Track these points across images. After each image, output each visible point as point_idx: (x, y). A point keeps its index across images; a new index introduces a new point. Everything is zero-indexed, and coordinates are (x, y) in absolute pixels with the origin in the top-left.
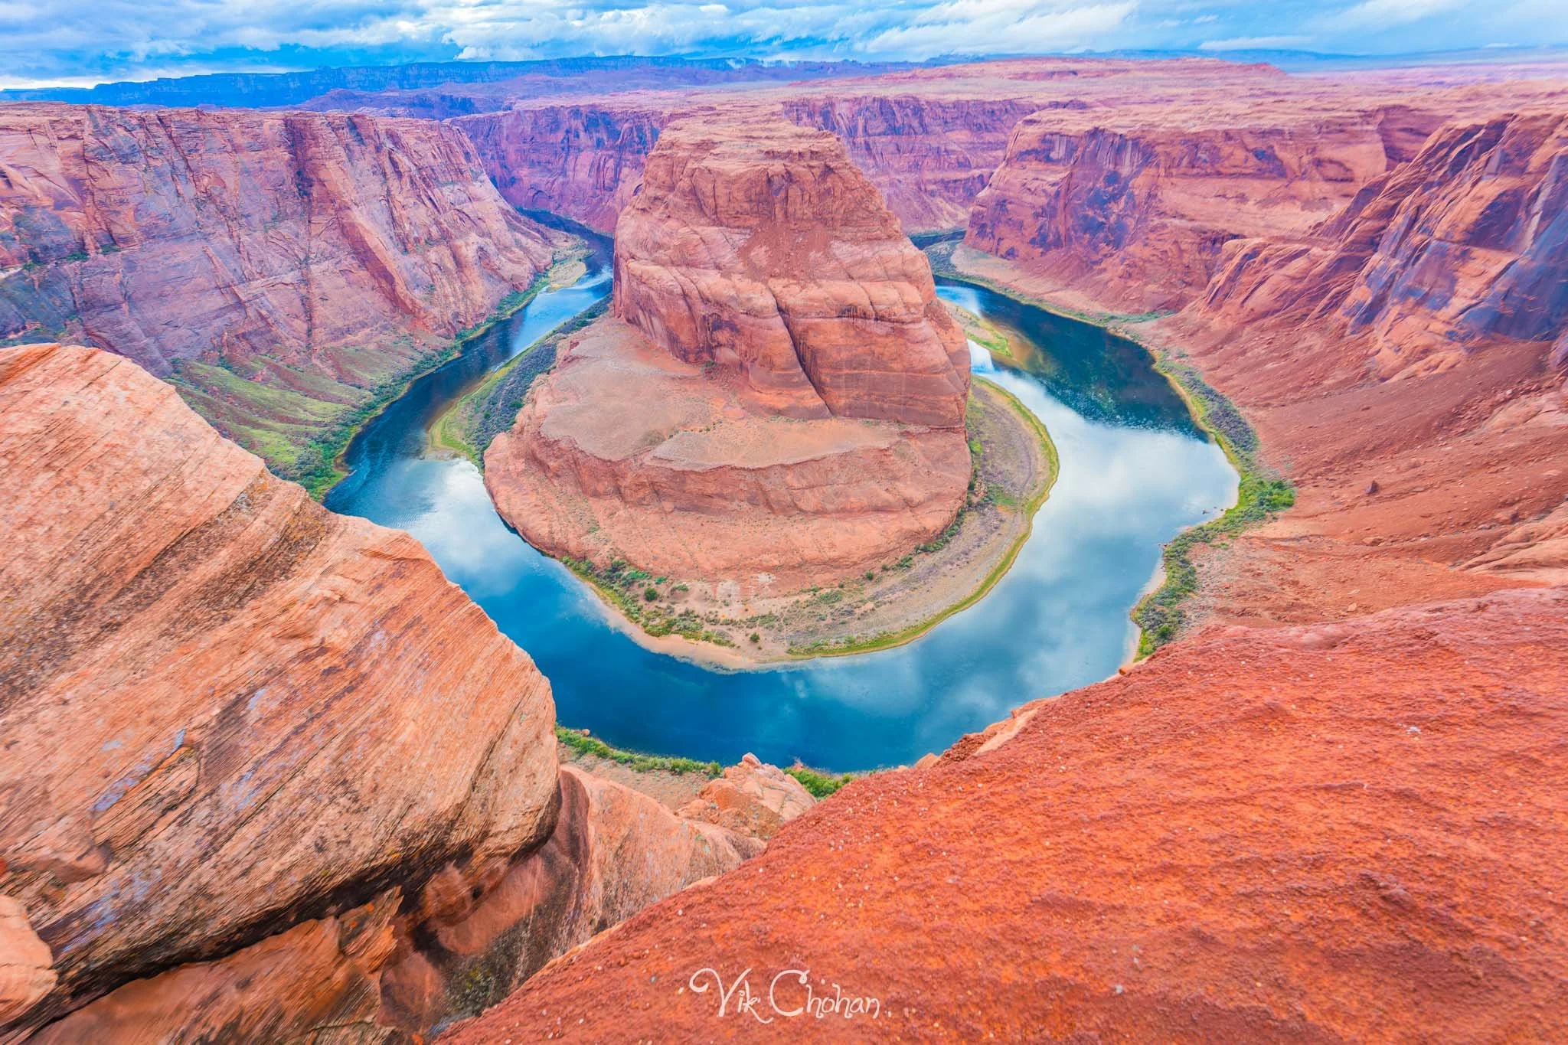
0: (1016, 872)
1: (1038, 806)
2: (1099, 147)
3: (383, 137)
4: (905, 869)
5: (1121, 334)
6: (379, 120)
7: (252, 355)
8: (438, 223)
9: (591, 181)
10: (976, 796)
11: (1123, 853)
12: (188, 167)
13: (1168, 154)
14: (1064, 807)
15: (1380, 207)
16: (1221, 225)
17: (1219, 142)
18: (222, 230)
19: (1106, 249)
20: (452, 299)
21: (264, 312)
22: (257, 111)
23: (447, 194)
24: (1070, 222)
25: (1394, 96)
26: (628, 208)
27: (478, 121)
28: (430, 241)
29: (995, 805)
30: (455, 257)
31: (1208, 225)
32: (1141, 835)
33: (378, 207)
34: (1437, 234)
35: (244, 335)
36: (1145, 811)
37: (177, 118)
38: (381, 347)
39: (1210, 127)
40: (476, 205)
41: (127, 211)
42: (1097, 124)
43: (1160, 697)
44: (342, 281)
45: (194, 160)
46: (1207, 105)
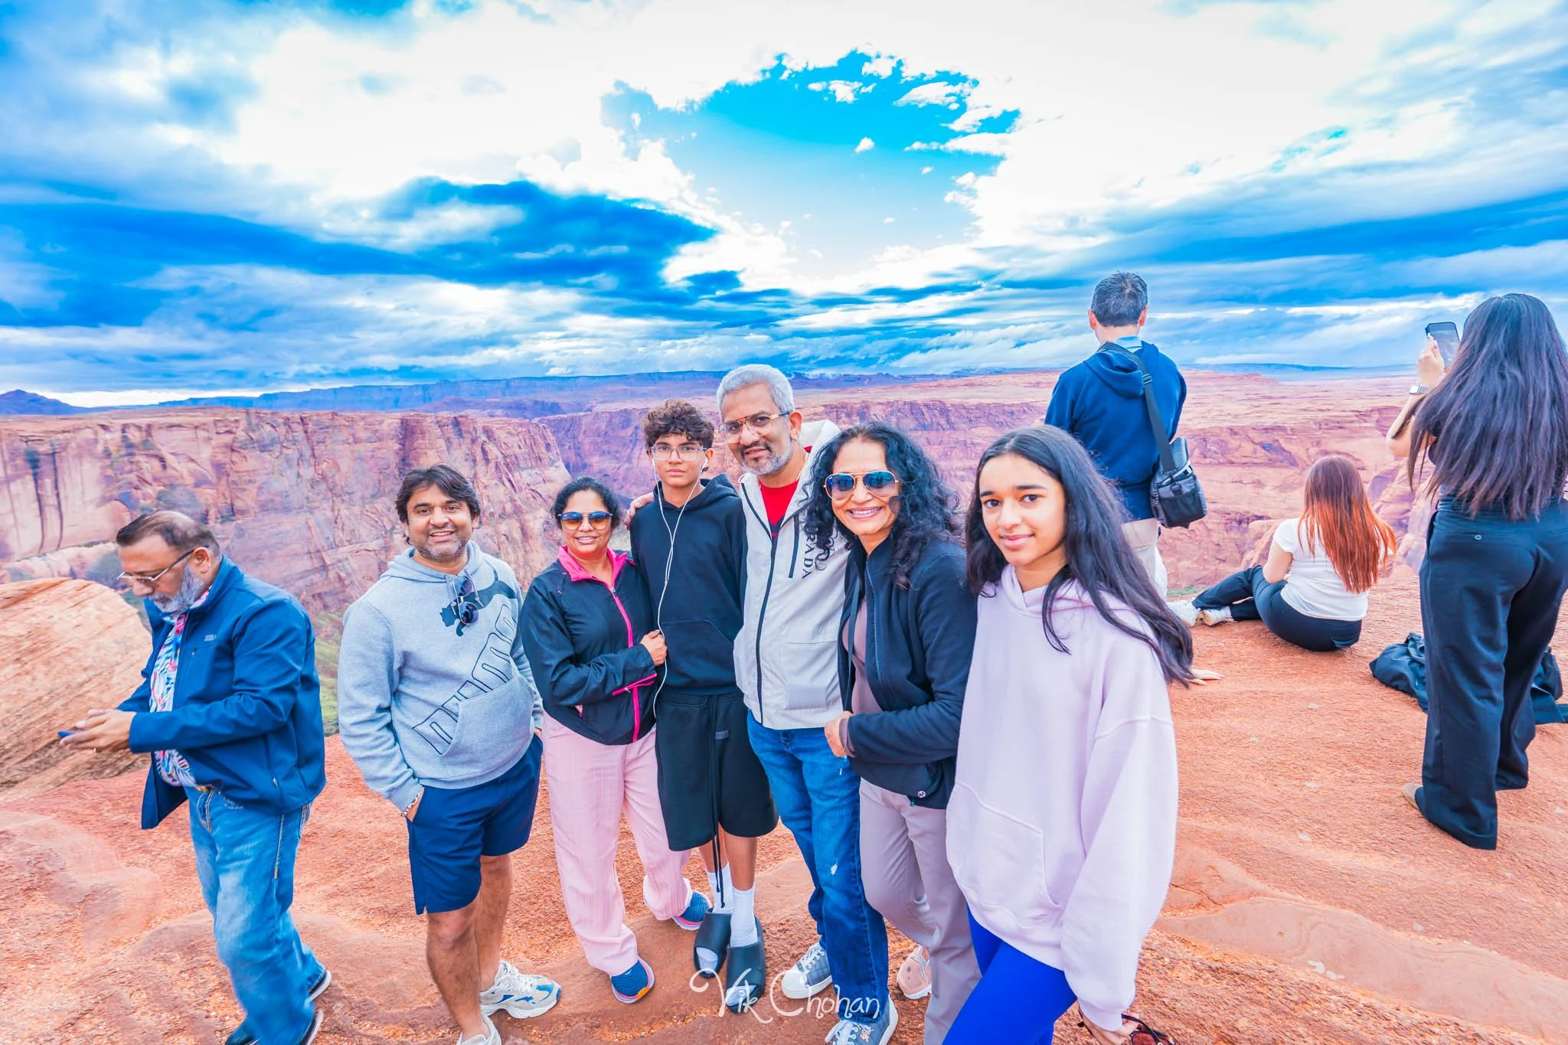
3: (480, 432)
6: (478, 418)
7: (323, 613)
8: (512, 500)
12: (313, 455)
15: (1397, 492)
16: (1243, 507)
17: (1226, 436)
18: (326, 505)
21: (343, 575)
22: (382, 413)
23: (524, 476)
27: (561, 420)
28: (504, 515)
30: (523, 528)
31: (1231, 508)
35: (319, 595)
37: (315, 418)
39: (1214, 424)
40: (548, 486)
41: (252, 489)
45: (319, 449)
46: (1210, 407)
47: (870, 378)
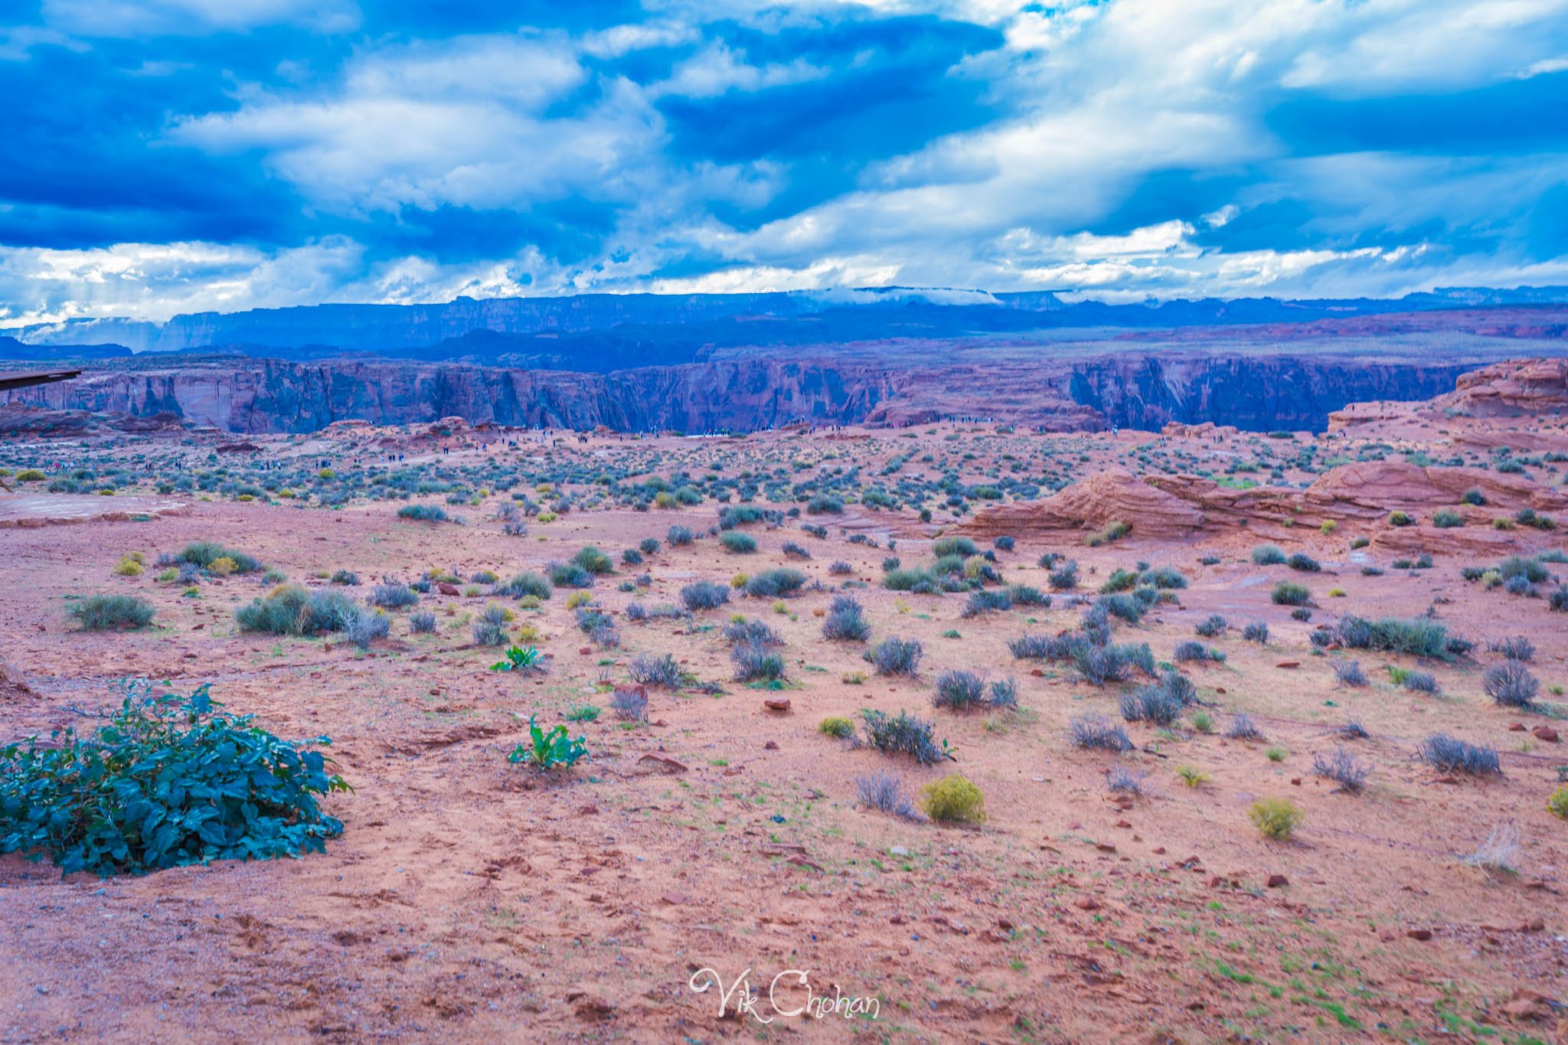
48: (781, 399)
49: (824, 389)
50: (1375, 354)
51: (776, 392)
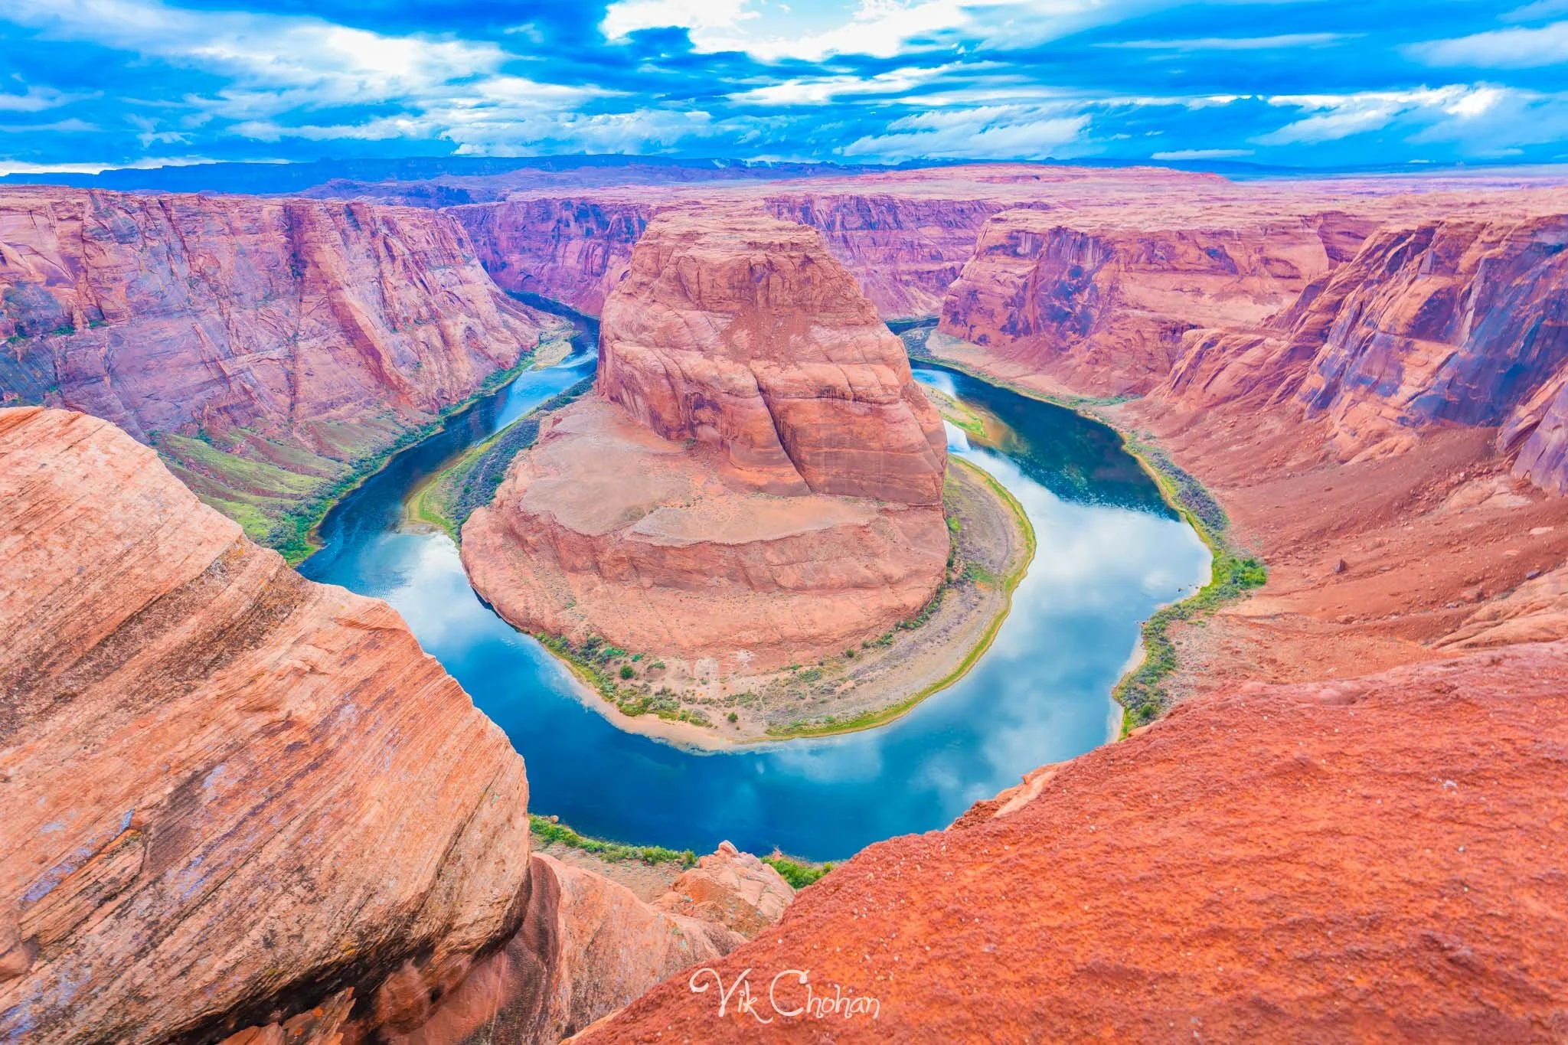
0: (1055, 939)
1: (1071, 868)
2: (1061, 244)
3: (379, 223)
4: (936, 937)
5: (1091, 417)
6: (374, 207)
7: (233, 428)
8: (427, 304)
9: (579, 267)
10: (1003, 859)
11: (1167, 917)
12: (185, 248)
13: (1127, 251)
14: (1099, 868)
15: (1326, 302)
16: (1179, 316)
17: (1174, 241)
18: (213, 308)
19: (1072, 336)
20: (437, 376)
21: (248, 386)
22: (258, 197)
23: (437, 277)
24: (1038, 311)
25: (1332, 203)
26: (614, 293)
27: (473, 210)
28: (419, 321)
29: (1027, 868)
30: (443, 336)
31: (1168, 317)
32: (1184, 897)
33: (370, 288)
34: (1382, 327)
35: (225, 408)
36: (1186, 871)
37: (178, 203)
38: (364, 422)
39: (1165, 228)
40: (467, 287)
41: (120, 289)
42: (1059, 223)
43: (1185, 753)
44: (329, 357)
45: (191, 241)
46: (1161, 208)
47: (813, 167)
48: (562, 226)
49: (591, 218)
50: (929, 192)
51: (559, 221)
